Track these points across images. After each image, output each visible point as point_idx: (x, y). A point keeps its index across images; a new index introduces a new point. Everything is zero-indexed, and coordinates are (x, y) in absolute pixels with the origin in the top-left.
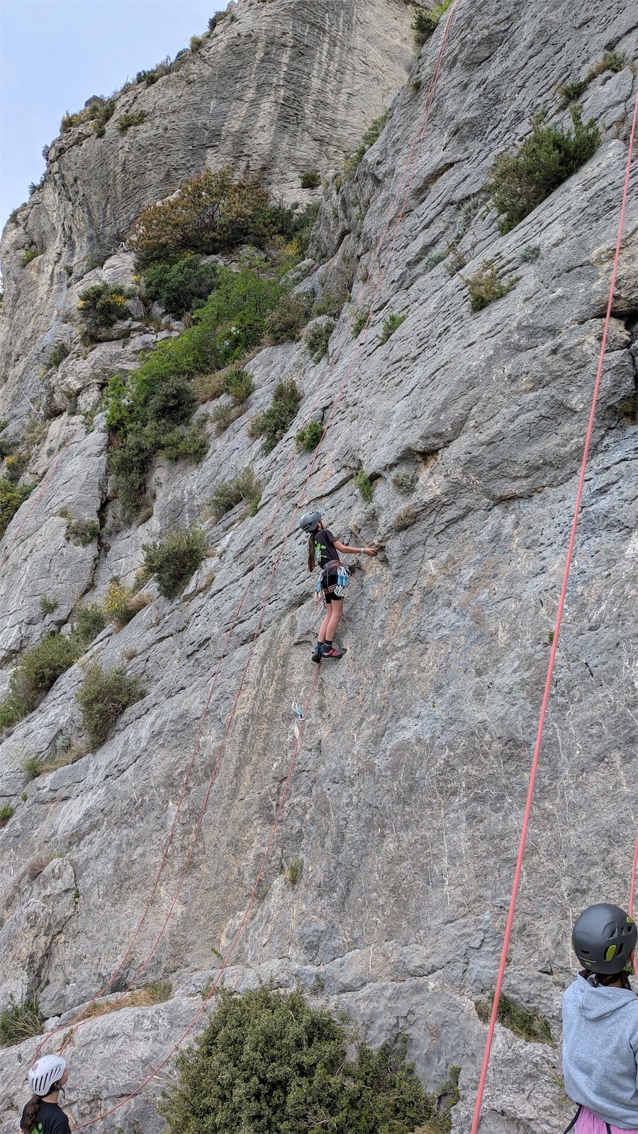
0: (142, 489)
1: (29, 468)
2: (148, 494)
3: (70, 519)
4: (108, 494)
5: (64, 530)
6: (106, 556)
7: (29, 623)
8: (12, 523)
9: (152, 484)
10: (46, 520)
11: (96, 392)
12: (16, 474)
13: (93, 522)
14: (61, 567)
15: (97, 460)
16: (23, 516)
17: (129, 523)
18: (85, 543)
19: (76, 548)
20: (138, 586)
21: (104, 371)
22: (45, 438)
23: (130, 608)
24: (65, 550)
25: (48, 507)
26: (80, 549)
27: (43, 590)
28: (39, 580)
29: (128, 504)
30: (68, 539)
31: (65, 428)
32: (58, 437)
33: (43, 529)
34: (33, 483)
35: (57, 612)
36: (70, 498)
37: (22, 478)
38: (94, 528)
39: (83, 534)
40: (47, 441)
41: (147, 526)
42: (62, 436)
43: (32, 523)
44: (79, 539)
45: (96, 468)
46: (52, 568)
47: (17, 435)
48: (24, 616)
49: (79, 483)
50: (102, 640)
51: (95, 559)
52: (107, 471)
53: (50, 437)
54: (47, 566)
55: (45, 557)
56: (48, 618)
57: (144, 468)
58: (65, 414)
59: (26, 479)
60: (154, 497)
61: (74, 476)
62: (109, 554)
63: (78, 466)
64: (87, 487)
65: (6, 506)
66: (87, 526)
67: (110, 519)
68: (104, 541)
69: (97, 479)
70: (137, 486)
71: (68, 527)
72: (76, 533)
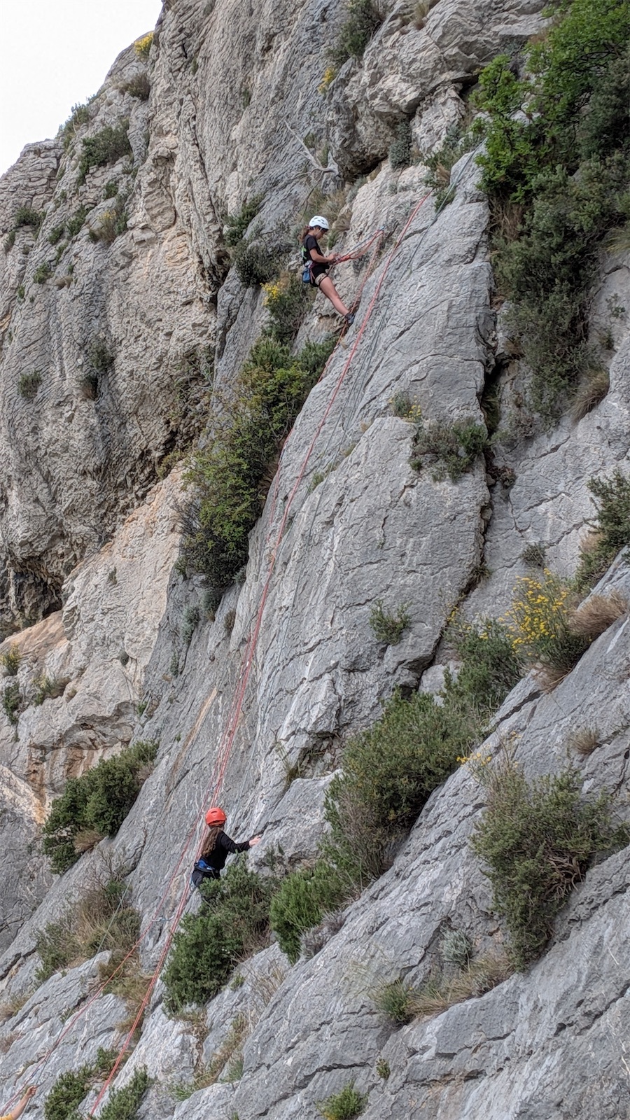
0: (578, 330)
1: (316, 305)
2: (594, 340)
3: (418, 419)
4: (499, 351)
5: (407, 448)
6: (507, 499)
7: (352, 669)
8: (294, 437)
9: (600, 317)
10: (365, 428)
11: (452, 105)
12: (289, 321)
13: (470, 421)
14: (408, 534)
15: (466, 270)
16: (315, 420)
17: (554, 416)
18: (457, 474)
19: (437, 487)
20: (590, 576)
21: (467, 47)
22: (345, 229)
23: (574, 632)
24: (413, 493)
25: (367, 395)
26: (446, 488)
27: (375, 590)
28: (365, 569)
29: (547, 371)
30: (418, 467)
31: (388, 199)
32: (375, 222)
33: (361, 449)
34: (328, 339)
35: (410, 639)
36: (415, 369)
37: (303, 330)
38: (475, 436)
39: (451, 452)
40: (352, 234)
41: (596, 418)
42: (382, 220)
43: (334, 436)
44: (441, 464)
45: (467, 289)
46: (389, 539)
47: (283, 228)
48: (337, 653)
49: (432, 331)
50: (517, 709)
51: (483, 510)
52: (492, 294)
53: (356, 226)
54: (377, 534)
55: (371, 513)
56: (392, 656)
57: (578, 277)
58: (386, 167)
59: (314, 330)
60: (609, 345)
61: (420, 316)
62: (513, 494)
63: (426, 292)
64: (450, 339)
65: (276, 401)
66: (457, 433)
67: (508, 410)
68: (499, 464)
69: (471, 318)
70: (566, 321)
71: (416, 439)
72: (434, 451)
